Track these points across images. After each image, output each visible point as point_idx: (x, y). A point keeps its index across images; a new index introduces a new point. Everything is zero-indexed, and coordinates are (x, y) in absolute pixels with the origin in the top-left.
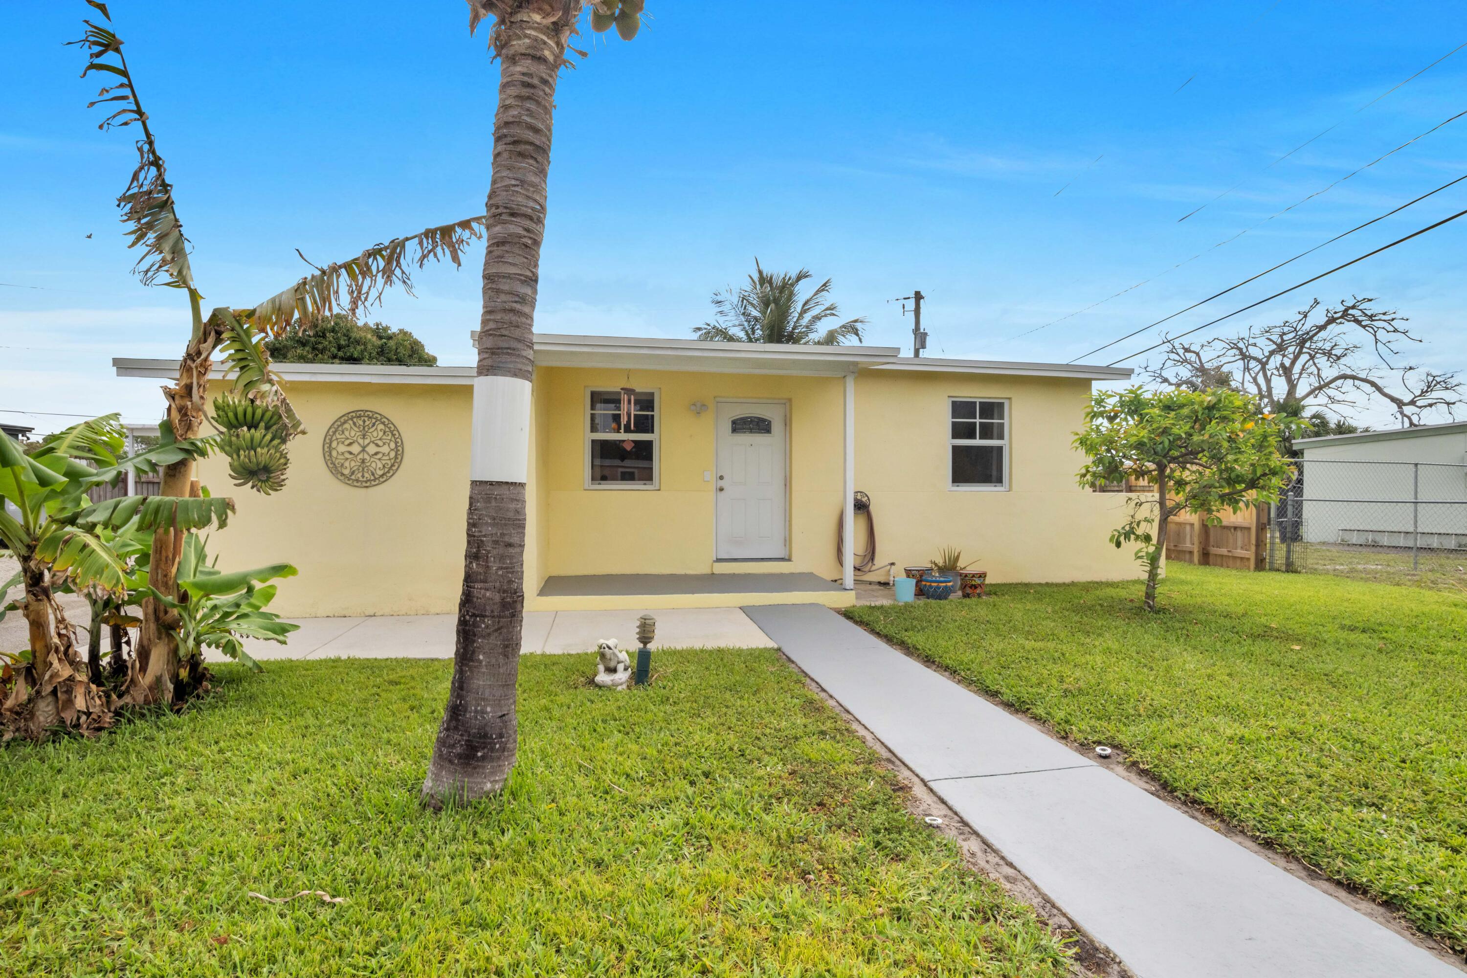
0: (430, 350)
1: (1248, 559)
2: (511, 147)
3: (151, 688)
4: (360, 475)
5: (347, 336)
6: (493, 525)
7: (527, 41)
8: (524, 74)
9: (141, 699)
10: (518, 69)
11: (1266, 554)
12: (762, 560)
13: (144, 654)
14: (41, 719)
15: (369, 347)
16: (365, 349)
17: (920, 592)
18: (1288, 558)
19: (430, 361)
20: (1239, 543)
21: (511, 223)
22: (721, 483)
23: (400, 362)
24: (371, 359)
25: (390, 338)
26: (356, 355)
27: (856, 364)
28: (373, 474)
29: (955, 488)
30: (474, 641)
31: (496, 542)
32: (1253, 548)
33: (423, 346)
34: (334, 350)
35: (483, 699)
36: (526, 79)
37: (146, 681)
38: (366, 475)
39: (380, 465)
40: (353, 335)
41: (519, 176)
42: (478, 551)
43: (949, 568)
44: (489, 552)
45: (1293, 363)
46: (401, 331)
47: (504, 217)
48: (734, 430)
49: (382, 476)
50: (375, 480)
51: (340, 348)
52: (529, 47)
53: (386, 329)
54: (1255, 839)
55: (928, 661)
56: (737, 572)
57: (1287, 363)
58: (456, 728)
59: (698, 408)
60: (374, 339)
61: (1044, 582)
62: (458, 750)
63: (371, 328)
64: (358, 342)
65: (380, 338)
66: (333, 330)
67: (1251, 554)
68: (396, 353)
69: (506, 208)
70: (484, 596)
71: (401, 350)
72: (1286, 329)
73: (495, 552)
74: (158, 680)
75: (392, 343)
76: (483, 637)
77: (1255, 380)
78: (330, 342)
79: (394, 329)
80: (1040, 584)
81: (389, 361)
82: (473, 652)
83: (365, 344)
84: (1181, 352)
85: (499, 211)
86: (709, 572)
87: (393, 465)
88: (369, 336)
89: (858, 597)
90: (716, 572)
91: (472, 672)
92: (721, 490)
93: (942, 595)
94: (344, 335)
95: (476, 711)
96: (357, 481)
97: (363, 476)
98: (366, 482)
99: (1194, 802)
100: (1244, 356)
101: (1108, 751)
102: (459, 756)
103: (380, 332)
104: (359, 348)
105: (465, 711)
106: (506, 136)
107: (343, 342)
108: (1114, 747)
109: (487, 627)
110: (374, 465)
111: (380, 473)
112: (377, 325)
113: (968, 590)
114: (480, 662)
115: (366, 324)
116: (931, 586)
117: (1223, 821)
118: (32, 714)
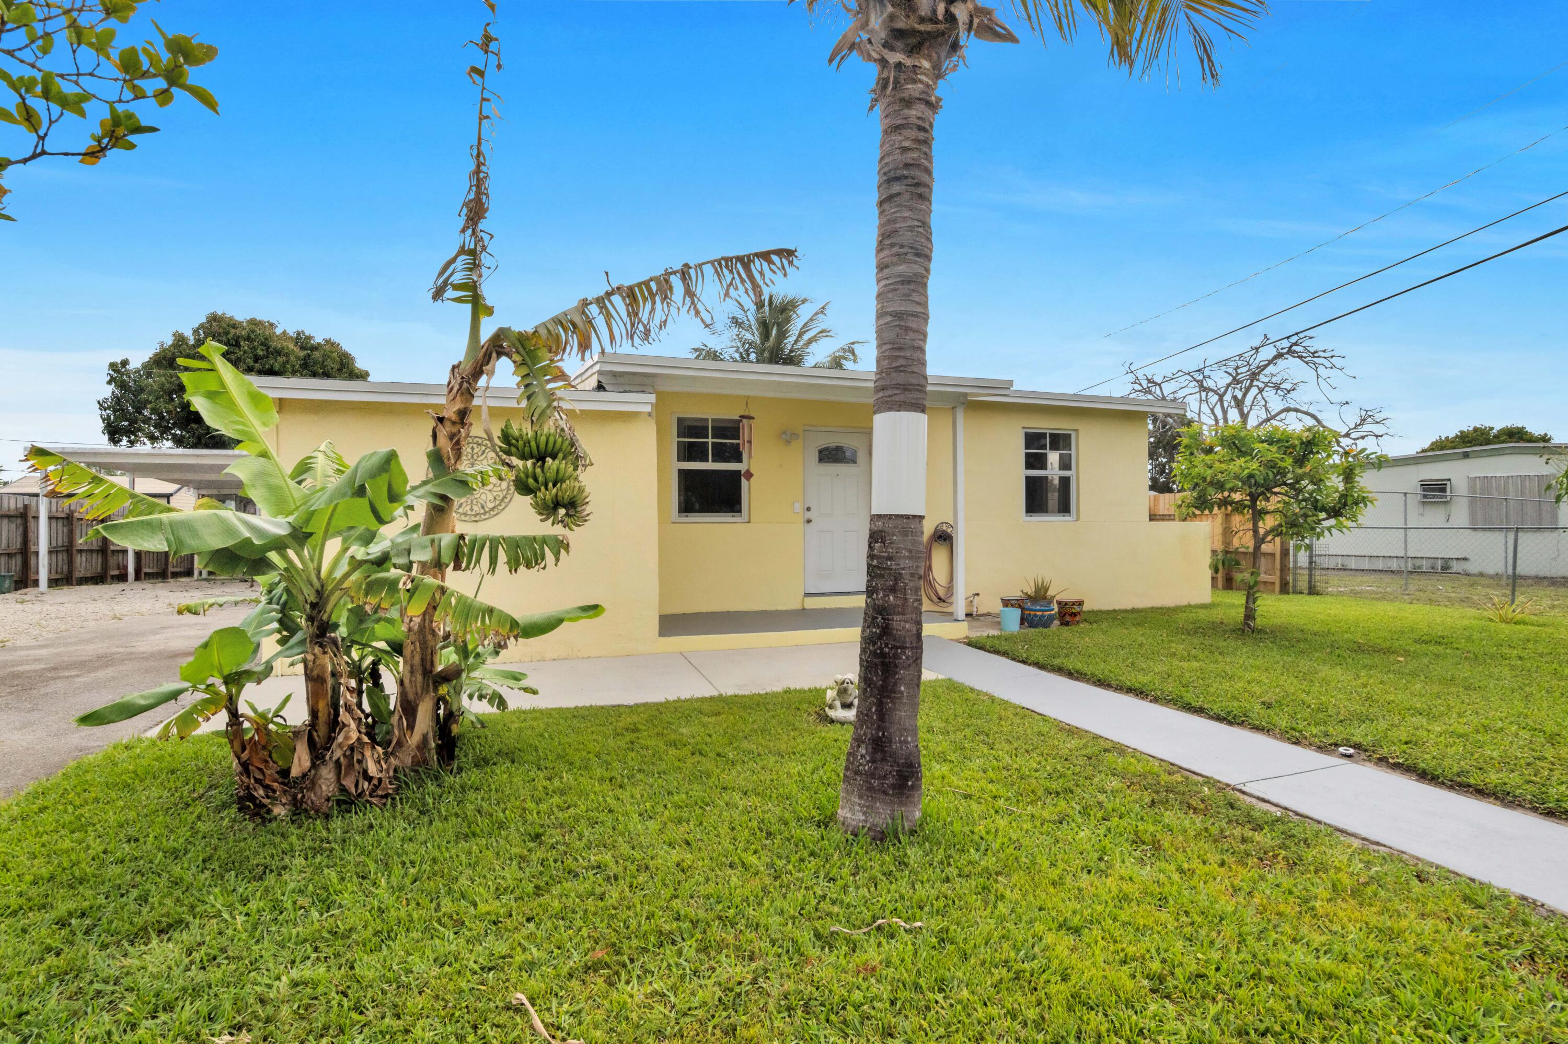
0: (361, 364)
1: (1273, 583)
2: (912, 189)
3: (418, 747)
4: (468, 508)
5: (265, 344)
6: (910, 558)
7: (921, 86)
8: (919, 118)
9: (409, 761)
10: (914, 112)
11: (1290, 578)
12: (849, 593)
13: (409, 708)
14: (324, 788)
15: (292, 358)
16: (287, 362)
17: (1025, 620)
18: (1310, 582)
19: (362, 376)
20: (1263, 569)
21: (915, 262)
22: (809, 515)
23: (327, 375)
24: (294, 373)
25: (315, 348)
26: (277, 367)
27: (965, 395)
28: (483, 507)
29: (1028, 519)
30: (896, 673)
31: (912, 575)
32: (1278, 573)
33: (353, 359)
34: (250, 362)
35: (905, 730)
36: (920, 123)
37: (414, 740)
38: (475, 508)
39: (490, 497)
40: (273, 344)
41: (921, 217)
42: (896, 583)
43: (1040, 595)
44: (906, 584)
45: (1245, 395)
46: (328, 341)
47: (910, 257)
48: (821, 460)
49: (493, 509)
50: (484, 514)
51: (256, 359)
52: (923, 92)
53: (309, 338)
54: (1535, 809)
55: (1102, 683)
56: (827, 607)
57: (1239, 395)
58: (883, 760)
59: (787, 437)
60: (297, 349)
61: (1129, 607)
62: (891, 781)
63: (291, 338)
64: (278, 352)
65: (303, 348)
66: (248, 338)
67: (1276, 578)
68: (323, 366)
69: (912, 248)
70: (904, 627)
71: (328, 362)
72: (1240, 363)
73: (912, 584)
74: (425, 738)
75: (317, 355)
76: (904, 668)
77: (1212, 410)
78: (245, 352)
79: (318, 339)
80: (1125, 611)
81: (314, 375)
82: (895, 684)
83: (287, 355)
84: (1144, 383)
85: (905, 250)
86: (800, 607)
87: (504, 497)
88: (291, 346)
89: (970, 628)
90: (807, 606)
91: (894, 703)
92: (809, 521)
93: (1045, 623)
94: (262, 344)
95: (900, 742)
96: (465, 514)
97: (472, 510)
98: (475, 516)
99: (1461, 785)
100: (1203, 388)
101: (1351, 751)
102: (893, 787)
103: (302, 341)
104: (280, 359)
105: (890, 742)
106: (906, 177)
107: (260, 353)
108: (1354, 747)
109: (907, 658)
110: (483, 497)
111: (491, 505)
112: (299, 333)
113: (1068, 618)
114: (902, 693)
115: (284, 332)
116: (1036, 616)
117: (1497, 798)
118: (314, 783)
